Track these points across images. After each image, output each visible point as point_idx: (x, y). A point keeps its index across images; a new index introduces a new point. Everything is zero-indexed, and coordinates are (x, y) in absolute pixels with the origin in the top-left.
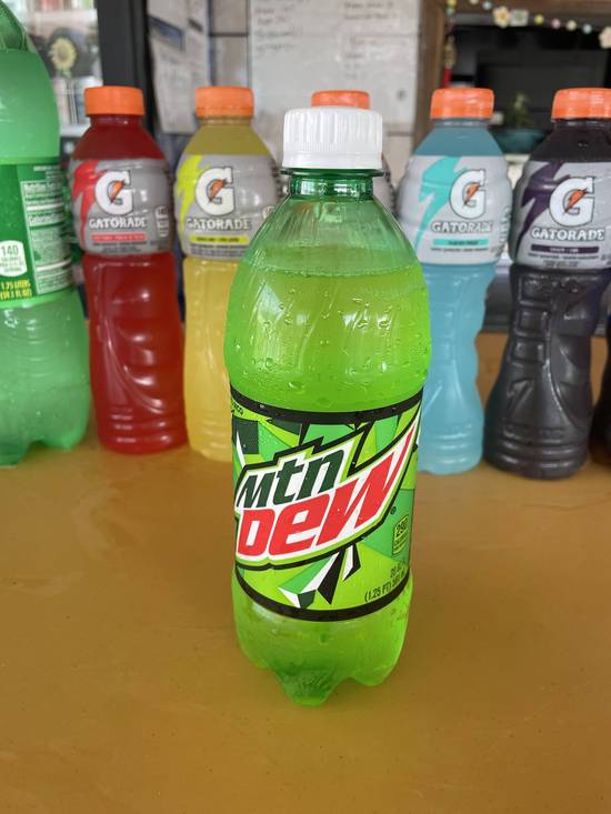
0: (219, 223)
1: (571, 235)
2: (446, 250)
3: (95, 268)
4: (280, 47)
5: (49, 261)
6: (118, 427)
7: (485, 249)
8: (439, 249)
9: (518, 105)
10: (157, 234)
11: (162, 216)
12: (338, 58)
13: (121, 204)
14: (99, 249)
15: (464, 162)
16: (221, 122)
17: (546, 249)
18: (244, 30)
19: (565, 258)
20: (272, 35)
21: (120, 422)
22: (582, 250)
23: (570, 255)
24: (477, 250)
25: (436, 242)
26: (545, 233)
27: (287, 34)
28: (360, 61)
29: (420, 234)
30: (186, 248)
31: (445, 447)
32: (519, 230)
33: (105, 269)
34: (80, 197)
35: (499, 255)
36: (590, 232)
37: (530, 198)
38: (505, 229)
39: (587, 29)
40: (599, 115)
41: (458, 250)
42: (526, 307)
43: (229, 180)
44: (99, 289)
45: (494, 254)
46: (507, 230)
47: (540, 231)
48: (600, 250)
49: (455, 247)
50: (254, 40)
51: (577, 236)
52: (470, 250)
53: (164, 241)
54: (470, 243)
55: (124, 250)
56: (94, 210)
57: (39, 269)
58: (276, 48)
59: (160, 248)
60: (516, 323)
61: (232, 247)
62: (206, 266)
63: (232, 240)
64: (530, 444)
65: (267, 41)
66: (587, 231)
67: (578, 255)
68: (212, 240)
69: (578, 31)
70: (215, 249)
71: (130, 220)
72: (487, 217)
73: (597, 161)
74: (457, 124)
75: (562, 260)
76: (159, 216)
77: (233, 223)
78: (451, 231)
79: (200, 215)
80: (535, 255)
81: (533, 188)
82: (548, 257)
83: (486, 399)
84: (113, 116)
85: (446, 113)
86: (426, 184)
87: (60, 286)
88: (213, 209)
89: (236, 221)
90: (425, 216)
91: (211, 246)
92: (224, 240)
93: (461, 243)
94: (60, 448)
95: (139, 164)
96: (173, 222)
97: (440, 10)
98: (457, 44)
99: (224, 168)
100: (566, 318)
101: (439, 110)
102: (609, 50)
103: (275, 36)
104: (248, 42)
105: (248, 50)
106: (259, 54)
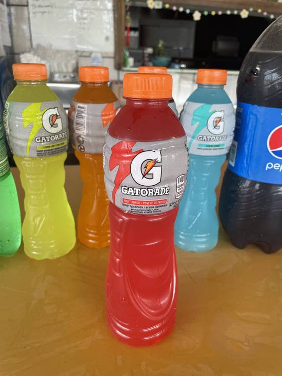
2: (204, 149)
4: (44, 12)
8: (202, 149)
9: (160, 45)
12: (75, 20)
18: (26, 4)
20: (40, 6)
27: (47, 6)
28: (86, 21)
29: (191, 141)
38: (232, 138)
39: (188, 11)
41: (210, 149)
52: (216, 149)
54: (217, 146)
65: (38, 9)
69: (184, 12)
78: (207, 140)
86: (195, 117)
93: (212, 146)
98: (131, 16)
102: (197, 21)
103: (42, 7)
104: (28, 9)
105: (29, 13)
106: (34, 15)
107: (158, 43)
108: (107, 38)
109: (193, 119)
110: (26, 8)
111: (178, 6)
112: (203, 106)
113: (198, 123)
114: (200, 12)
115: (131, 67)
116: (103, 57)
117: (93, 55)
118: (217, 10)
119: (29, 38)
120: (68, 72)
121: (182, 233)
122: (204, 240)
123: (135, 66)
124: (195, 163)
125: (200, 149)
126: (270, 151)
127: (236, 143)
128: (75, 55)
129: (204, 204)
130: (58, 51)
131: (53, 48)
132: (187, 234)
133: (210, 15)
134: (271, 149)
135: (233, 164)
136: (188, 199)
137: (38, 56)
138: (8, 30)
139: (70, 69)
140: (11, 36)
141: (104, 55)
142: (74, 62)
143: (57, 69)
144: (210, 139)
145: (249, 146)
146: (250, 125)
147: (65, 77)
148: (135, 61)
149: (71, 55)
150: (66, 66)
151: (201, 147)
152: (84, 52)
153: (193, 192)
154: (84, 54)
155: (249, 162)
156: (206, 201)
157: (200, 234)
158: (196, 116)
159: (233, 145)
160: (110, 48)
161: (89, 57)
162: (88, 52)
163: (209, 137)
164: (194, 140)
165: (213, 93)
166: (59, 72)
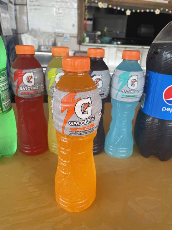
2: (125, 98)
3: (21, 102)
4: (36, 9)
8: (123, 98)
12: (55, 14)
18: (25, 4)
20: (34, 5)
24: (134, 98)
25: (122, 95)
27: (38, 6)
28: (61, 15)
34: (17, 80)
39: (123, 10)
49: (128, 97)
52: (132, 98)
56: (22, 85)
57: (4, 104)
65: (32, 7)
69: (120, 10)
72: (138, 89)
93: (130, 96)
97: (83, 2)
102: (128, 16)
103: (35, 6)
104: (27, 7)
105: (27, 10)
106: (30, 11)
107: (104, 29)
108: (73, 25)
109: (119, 80)
110: (25, 6)
111: (117, 6)
112: (125, 72)
113: (122, 82)
114: (130, 10)
115: (87, 43)
116: (71, 37)
117: (65, 36)
118: (140, 9)
119: (27, 24)
120: (49, 46)
121: (111, 147)
122: (124, 151)
123: (89, 42)
124: (119, 106)
126: (165, 100)
127: (145, 95)
128: (54, 36)
129: (125, 130)
130: (44, 33)
131: (41, 30)
132: (114, 148)
133: (136, 12)
134: (165, 99)
135: (142, 107)
136: (115, 127)
137: (32, 35)
138: (14, 19)
139: (51, 44)
140: (16, 23)
141: (72, 36)
142: (53, 39)
143: (43, 44)
144: (129, 92)
145: (152, 97)
146: (153, 85)
147: (47, 48)
148: (90, 40)
149: (51, 35)
150: (48, 42)
152: (59, 33)
153: (118, 123)
154: (59, 35)
155: (152, 106)
156: (126, 129)
157: (122, 148)
159: (143, 96)
160: (75, 31)
161: (62, 36)
162: (62, 33)
165: (131, 65)
166: (44, 45)
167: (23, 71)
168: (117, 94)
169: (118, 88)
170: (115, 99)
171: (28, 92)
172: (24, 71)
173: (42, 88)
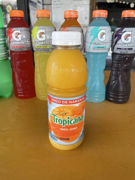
0: (42, 43)
1: (126, 45)
2: (96, 49)
3: (13, 54)
5: (1, 52)
6: (19, 92)
7: (106, 49)
9: (112, 20)
10: (27, 46)
11: (28, 42)
13: (18, 38)
14: (13, 50)
15: (101, 28)
16: (42, 18)
17: (120, 49)
18: (50, 3)
19: (125, 51)
21: (20, 91)
22: (129, 49)
23: (126, 50)
24: (104, 49)
25: (94, 47)
26: (120, 45)
27: (60, 4)
29: (90, 45)
30: (35, 49)
31: (96, 96)
32: (114, 44)
33: (15, 54)
34: (9, 37)
35: (109, 50)
36: (131, 45)
37: (117, 37)
38: (110, 44)
39: (127, 3)
40: (133, 17)
41: (99, 49)
42: (115, 63)
43: (44, 32)
44: (14, 59)
45: (108, 50)
46: (111, 44)
47: (119, 45)
48: (133, 49)
50: (52, 5)
51: (128, 45)
53: (29, 47)
54: (102, 47)
55: (19, 50)
56: (12, 40)
58: (58, 7)
59: (28, 49)
60: (113, 67)
61: (45, 49)
62: (39, 53)
63: (45, 47)
64: (116, 95)
66: (130, 44)
67: (128, 50)
68: (40, 47)
70: (41, 49)
71: (21, 42)
72: (106, 41)
73: (132, 27)
74: (99, 18)
75: (124, 51)
76: (28, 41)
77: (45, 43)
79: (37, 41)
80: (118, 50)
81: (117, 34)
82: (121, 51)
83: (106, 85)
84: (16, 17)
85: (96, 16)
86: (91, 33)
87: (4, 59)
88: (41, 39)
89: (46, 42)
90: (91, 41)
91: (40, 49)
92: (43, 47)
93: (100, 47)
94: (6, 97)
95: (23, 29)
96: (31, 43)
98: (98, 6)
99: (43, 29)
100: (125, 65)
101: (95, 15)
103: (58, 5)
105: (51, 8)
106: (54, 9)
108: (86, 18)
111: (122, 1)
112: (95, 27)
125: (94, 49)
141: (84, 26)
144: (99, 43)
151: (95, 48)
153: (91, 72)
158: (93, 33)
160: (87, 22)
163: (98, 43)
164: (92, 45)
167: (12, 29)
168: (90, 47)
169: (90, 41)
170: (88, 51)
171: (17, 46)
172: (14, 29)
173: (28, 44)
